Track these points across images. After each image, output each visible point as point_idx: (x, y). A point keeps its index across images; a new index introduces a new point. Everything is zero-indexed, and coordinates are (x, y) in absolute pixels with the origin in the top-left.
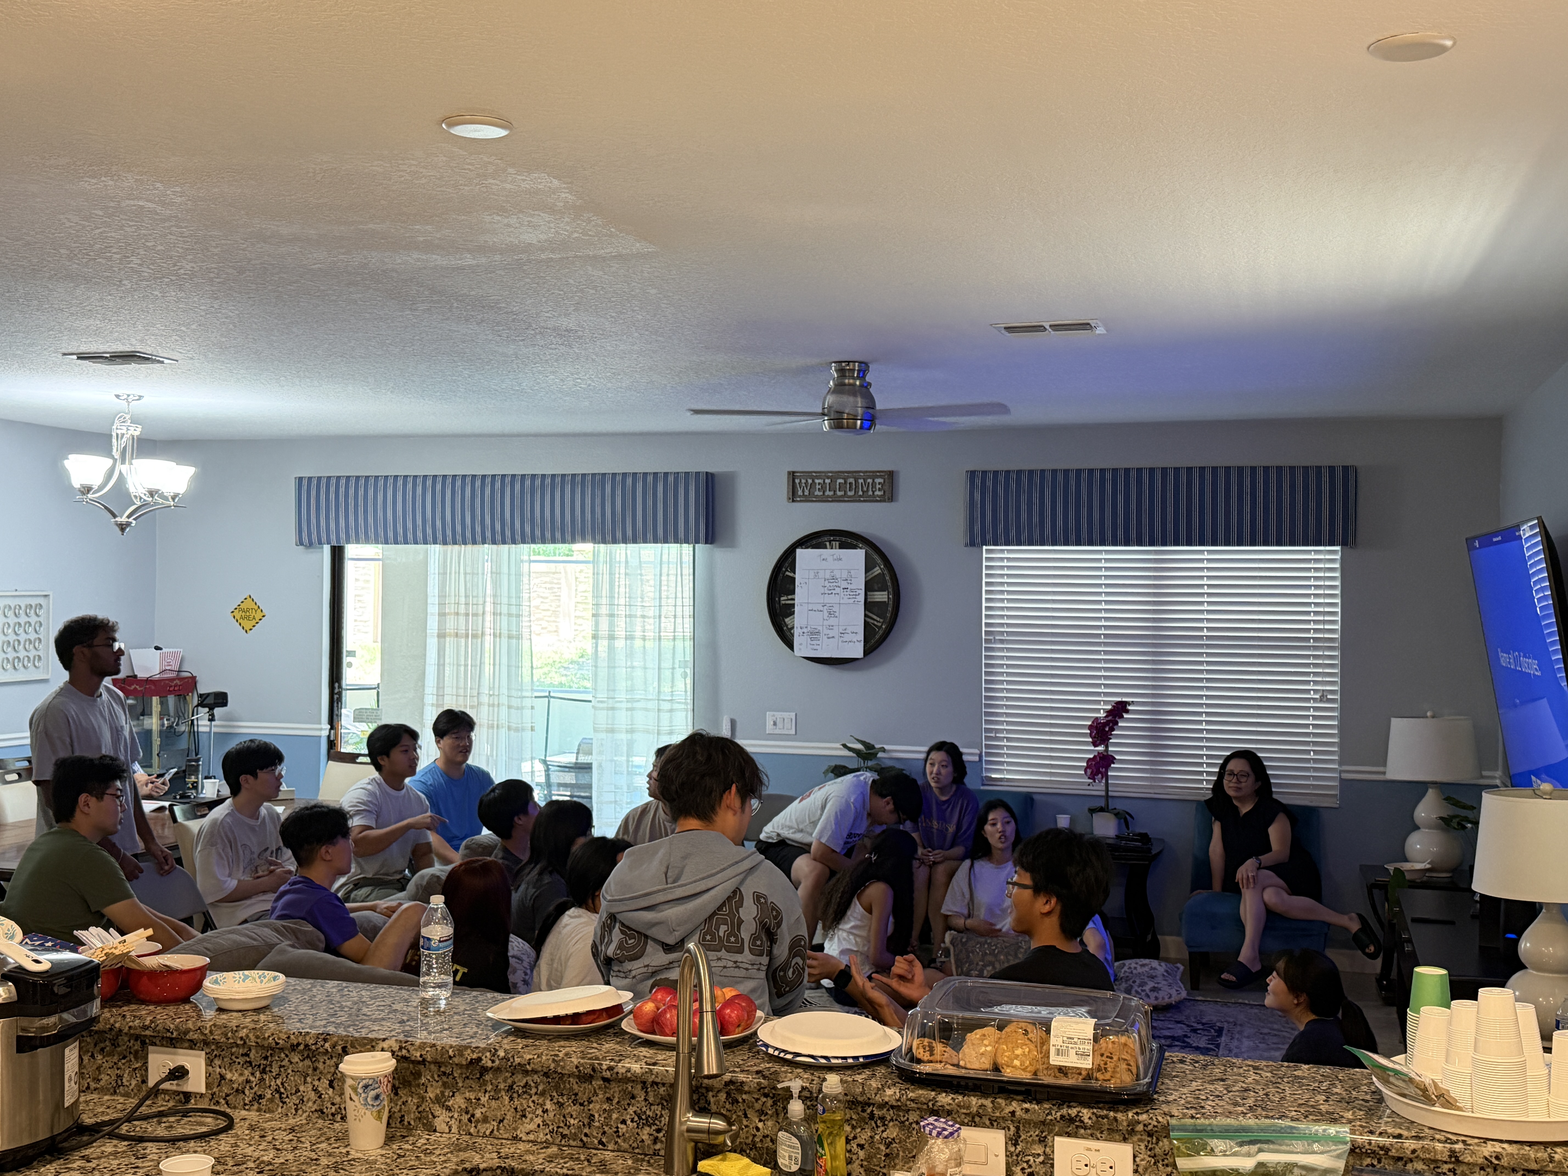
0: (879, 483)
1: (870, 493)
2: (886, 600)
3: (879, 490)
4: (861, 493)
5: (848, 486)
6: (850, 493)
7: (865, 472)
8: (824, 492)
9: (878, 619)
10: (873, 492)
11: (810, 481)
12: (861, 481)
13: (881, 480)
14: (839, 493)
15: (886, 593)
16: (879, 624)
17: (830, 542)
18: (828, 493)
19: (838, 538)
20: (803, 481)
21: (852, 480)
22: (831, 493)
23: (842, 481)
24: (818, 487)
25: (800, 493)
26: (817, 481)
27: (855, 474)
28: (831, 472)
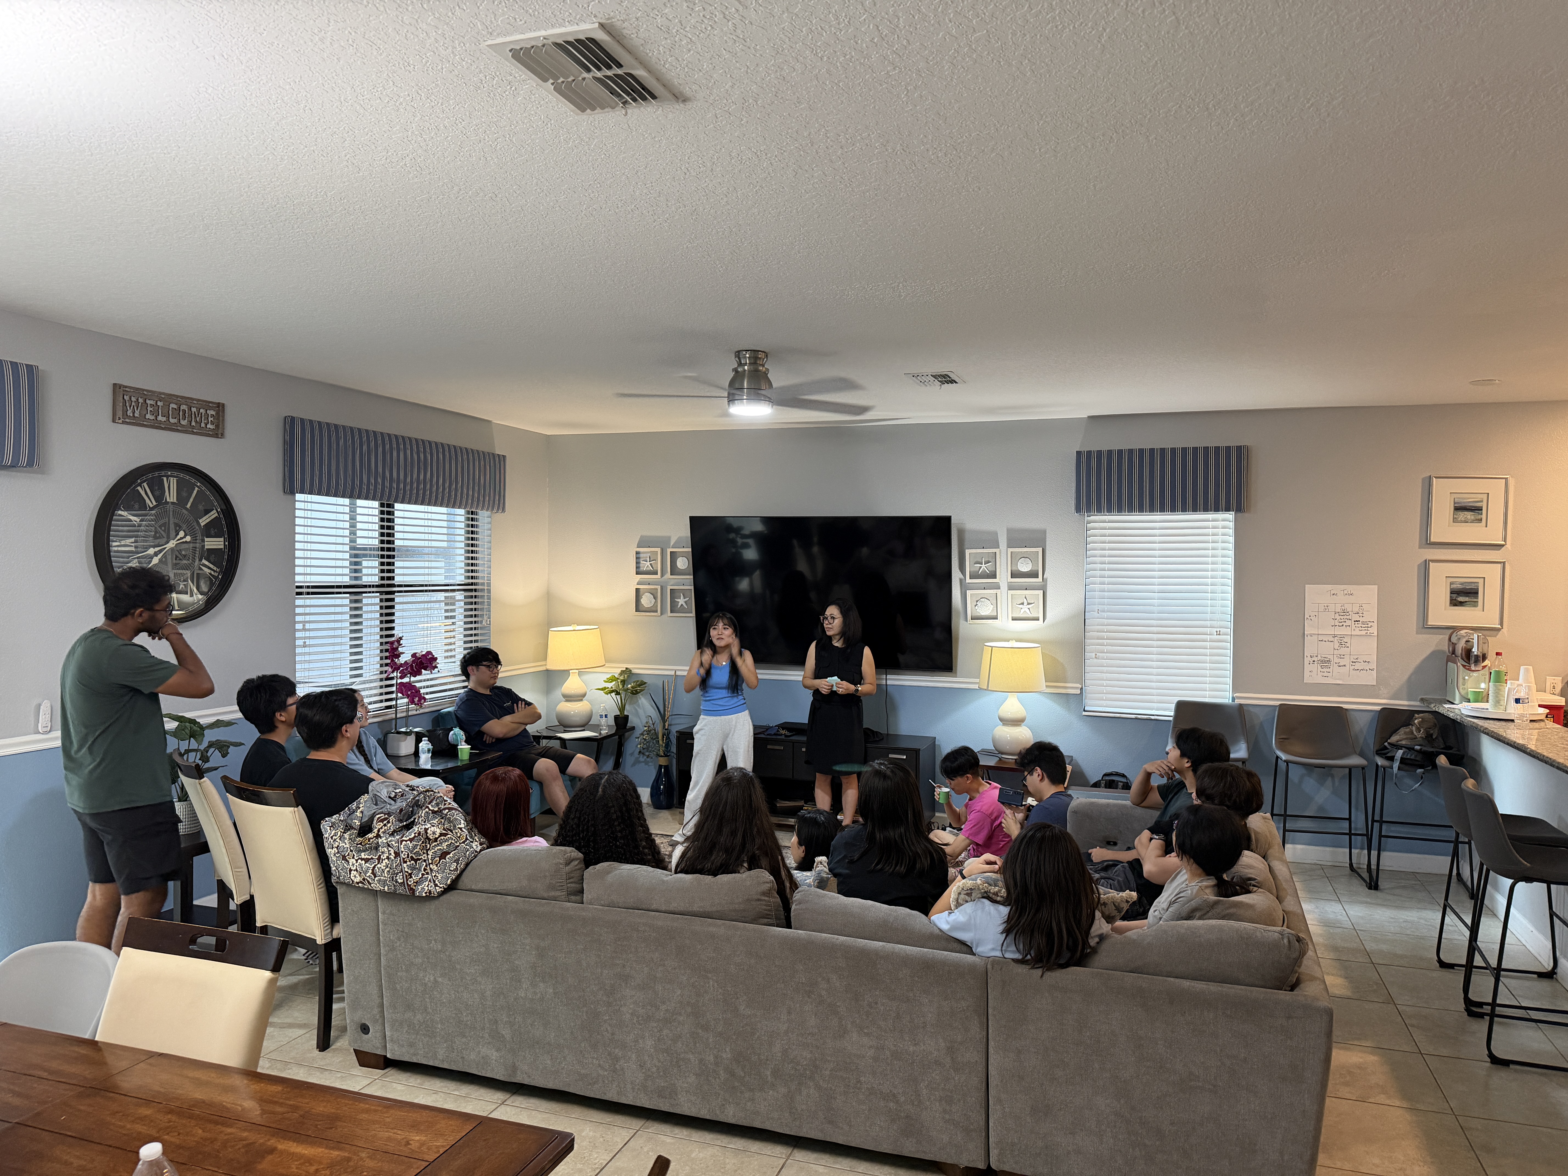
0: (212, 416)
1: (203, 425)
2: (222, 547)
3: (212, 423)
4: (193, 424)
5: (181, 413)
6: (184, 422)
7: (198, 400)
8: (156, 417)
9: (215, 568)
10: (206, 425)
11: (141, 400)
12: (194, 410)
13: (213, 413)
14: (172, 421)
15: (222, 539)
16: (216, 574)
17: (168, 477)
18: (160, 418)
19: (176, 474)
20: (133, 399)
21: (183, 407)
22: (164, 419)
23: (175, 406)
24: (149, 409)
25: (130, 413)
26: (148, 402)
27: (188, 401)
28: (164, 394)
